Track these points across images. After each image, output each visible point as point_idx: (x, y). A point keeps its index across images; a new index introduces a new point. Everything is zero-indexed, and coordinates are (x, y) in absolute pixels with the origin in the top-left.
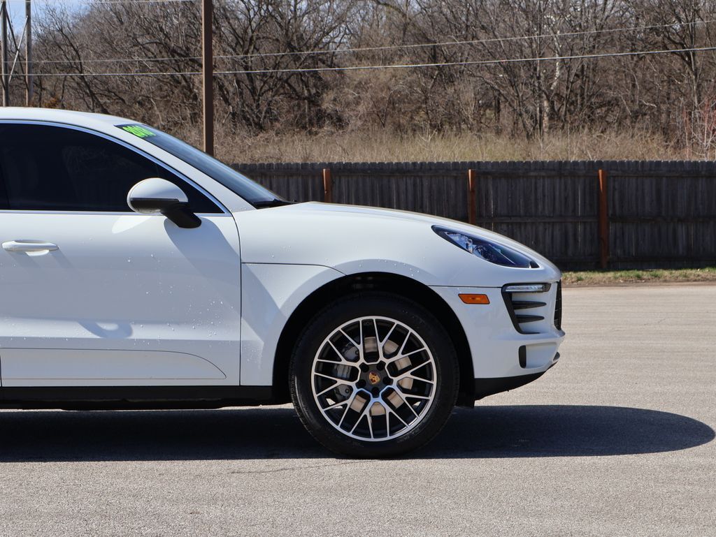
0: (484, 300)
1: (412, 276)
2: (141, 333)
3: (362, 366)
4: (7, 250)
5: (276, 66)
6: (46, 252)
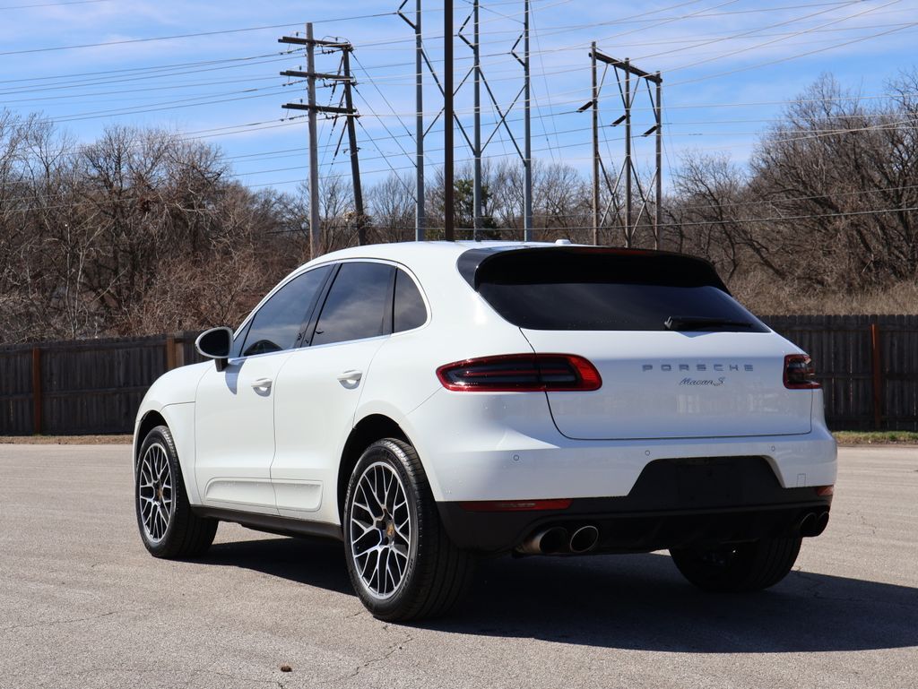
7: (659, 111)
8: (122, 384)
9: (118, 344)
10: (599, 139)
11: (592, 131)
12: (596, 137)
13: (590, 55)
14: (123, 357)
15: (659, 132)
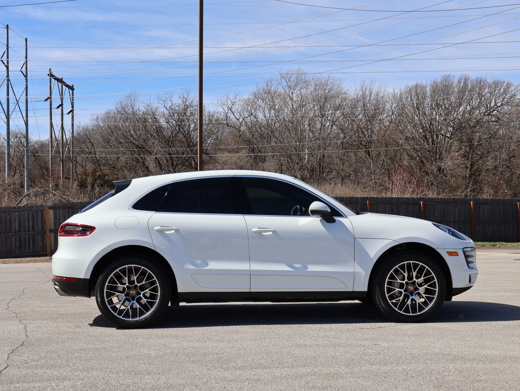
0: (456, 254)
1: (427, 244)
2: (311, 268)
3: (406, 283)
4: (254, 232)
5: (183, 154)
6: (271, 233)
7: (73, 103)
8: (17, 231)
9: (15, 210)
10: (53, 114)
11: (49, 110)
12: (51, 113)
13: (48, 75)
14: (18, 216)
15: (73, 113)
